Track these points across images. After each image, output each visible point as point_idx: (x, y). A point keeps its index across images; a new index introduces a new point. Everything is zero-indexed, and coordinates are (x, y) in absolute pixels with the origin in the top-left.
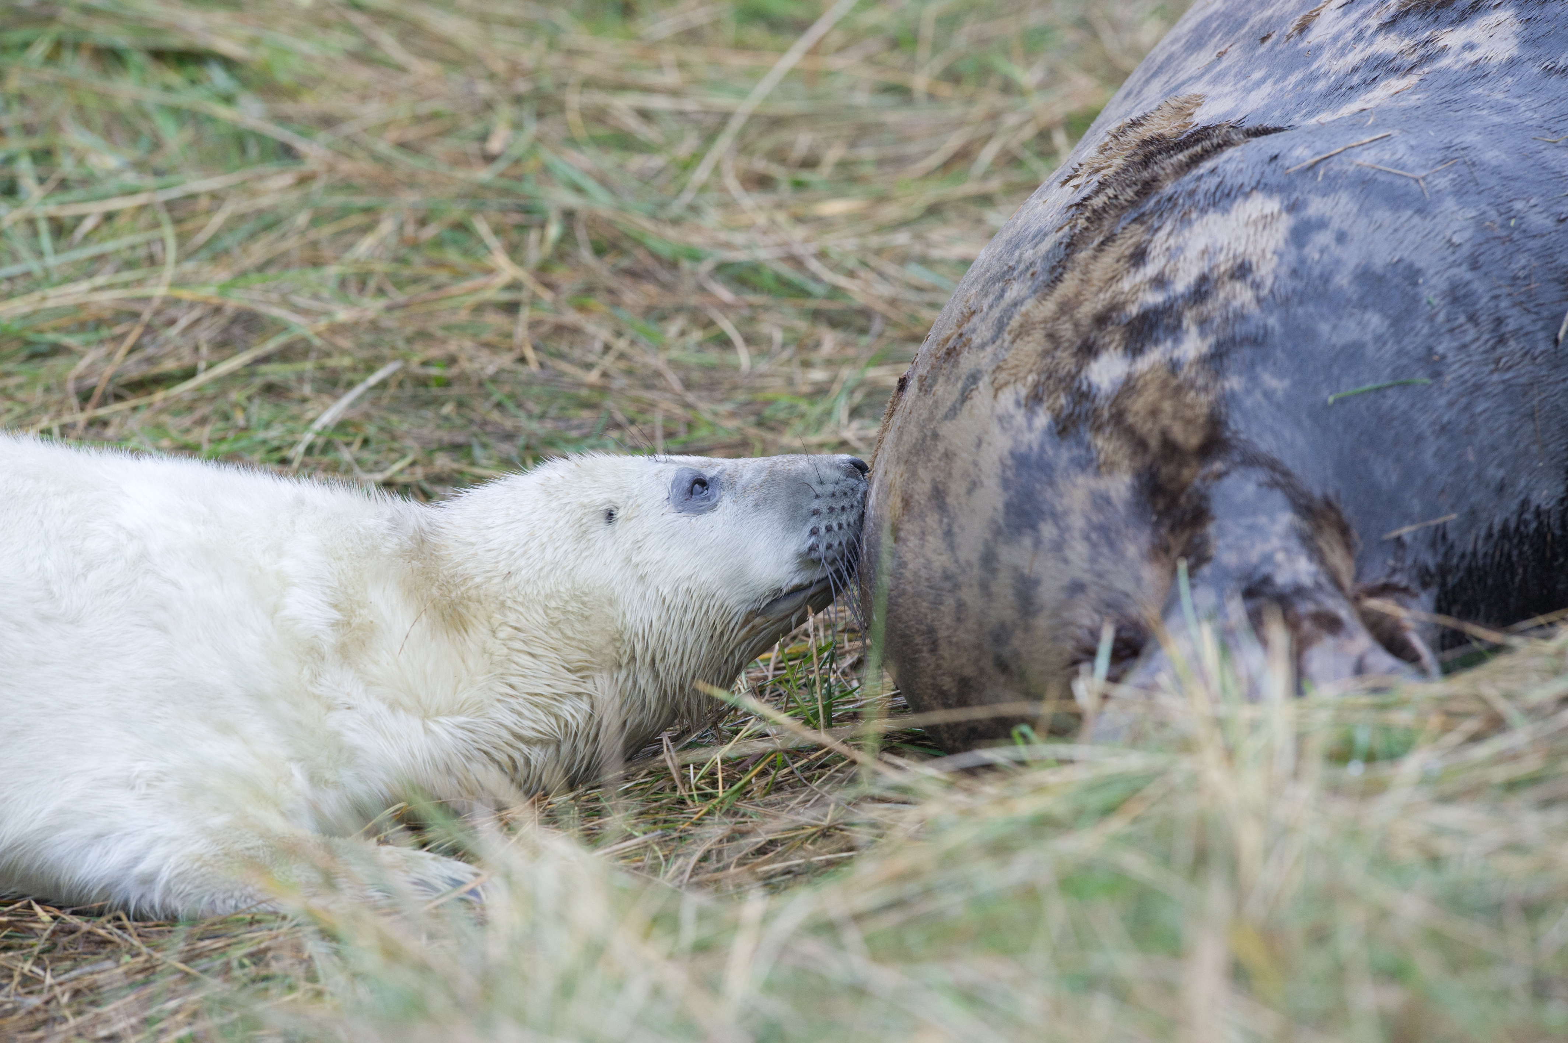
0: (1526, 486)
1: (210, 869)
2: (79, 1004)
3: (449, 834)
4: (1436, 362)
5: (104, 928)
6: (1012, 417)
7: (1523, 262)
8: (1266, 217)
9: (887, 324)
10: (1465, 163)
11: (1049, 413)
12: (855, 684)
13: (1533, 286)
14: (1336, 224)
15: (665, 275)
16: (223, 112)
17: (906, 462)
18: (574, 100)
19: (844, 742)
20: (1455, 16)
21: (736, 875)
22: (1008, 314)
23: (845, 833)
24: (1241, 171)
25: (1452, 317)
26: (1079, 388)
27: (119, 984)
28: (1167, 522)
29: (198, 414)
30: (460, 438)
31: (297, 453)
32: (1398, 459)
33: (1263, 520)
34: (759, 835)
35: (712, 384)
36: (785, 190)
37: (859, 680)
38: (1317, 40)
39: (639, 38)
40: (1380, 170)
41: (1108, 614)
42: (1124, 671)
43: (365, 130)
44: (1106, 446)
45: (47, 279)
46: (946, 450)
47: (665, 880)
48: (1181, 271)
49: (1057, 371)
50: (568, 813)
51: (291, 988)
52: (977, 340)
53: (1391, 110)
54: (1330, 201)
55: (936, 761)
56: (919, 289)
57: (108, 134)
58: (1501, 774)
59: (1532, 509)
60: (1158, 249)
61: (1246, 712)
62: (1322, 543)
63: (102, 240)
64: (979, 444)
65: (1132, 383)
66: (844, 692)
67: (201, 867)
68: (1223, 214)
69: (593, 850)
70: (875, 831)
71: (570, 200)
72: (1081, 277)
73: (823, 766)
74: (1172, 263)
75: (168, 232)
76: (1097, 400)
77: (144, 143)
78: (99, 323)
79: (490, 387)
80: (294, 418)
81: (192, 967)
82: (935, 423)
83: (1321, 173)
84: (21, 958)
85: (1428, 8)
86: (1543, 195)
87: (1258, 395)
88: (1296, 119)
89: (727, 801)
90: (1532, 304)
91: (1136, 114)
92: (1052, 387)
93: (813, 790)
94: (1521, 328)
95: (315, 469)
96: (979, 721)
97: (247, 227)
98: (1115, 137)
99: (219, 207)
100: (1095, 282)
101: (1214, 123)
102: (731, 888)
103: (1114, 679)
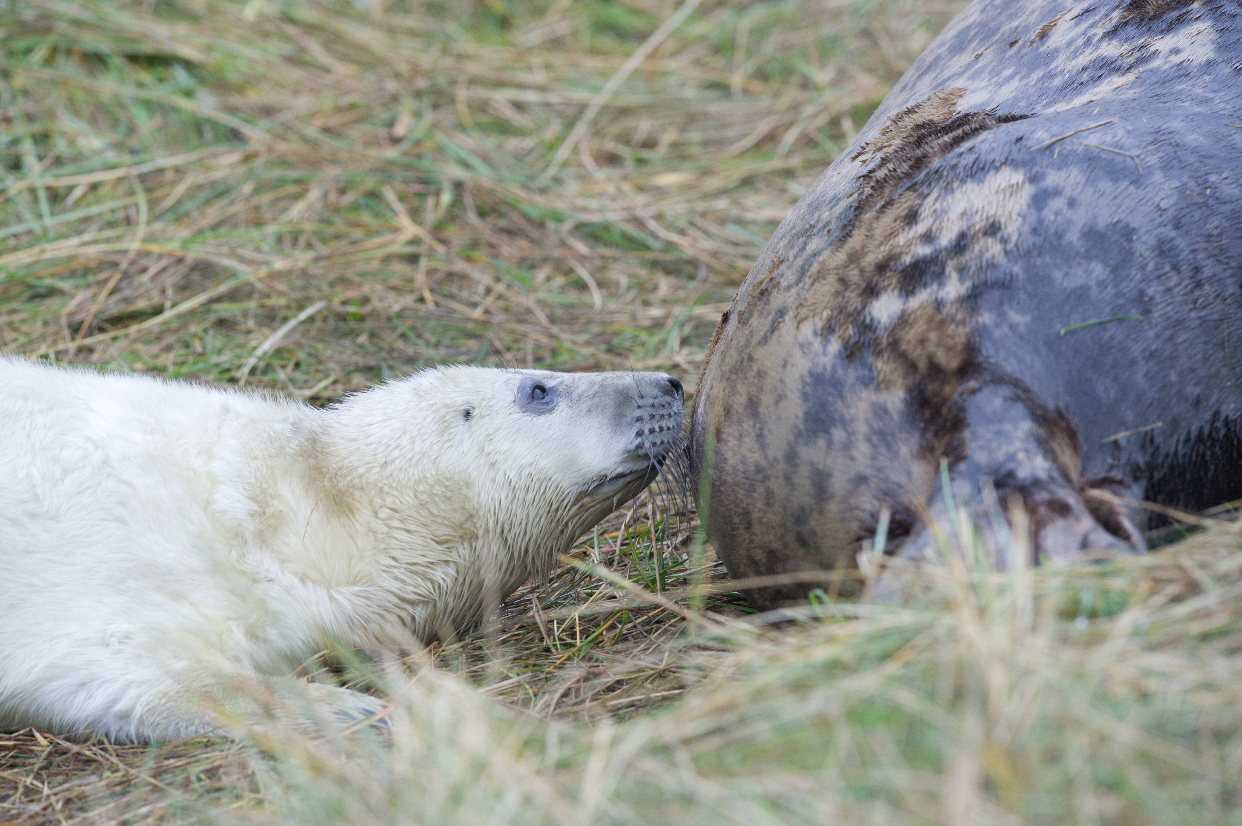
0: (1217, 401)
1: (174, 704)
2: (70, 810)
3: (364, 676)
4: (1146, 302)
5: (90, 750)
6: (810, 344)
7: (1216, 223)
8: (1013, 186)
9: (711, 272)
10: (1171, 144)
11: (840, 341)
12: (685, 556)
13: (1224, 242)
14: (1068, 192)
15: (534, 233)
16: (184, 103)
17: (728, 379)
18: (463, 94)
19: (676, 602)
20: (1164, 26)
21: (591, 708)
22: (808, 262)
23: (677, 675)
24: (993, 149)
25: (1160, 266)
26: (864, 322)
27: (102, 794)
28: (932, 428)
29: (164, 343)
30: (372, 362)
31: (243, 374)
32: (1115, 379)
33: (1007, 427)
34: (609, 676)
35: (572, 319)
36: (629, 165)
37: (688, 553)
38: (1054, 45)
39: (513, 46)
40: (1103, 150)
41: (885, 501)
42: (898, 547)
43: (297, 118)
44: (884, 367)
45: (45, 236)
46: (759, 369)
47: (535, 711)
48: (945, 230)
49: (846, 308)
50: (457, 659)
51: (238, 797)
52: (784, 283)
53: (1113, 101)
54: (1063, 174)
55: (749, 618)
56: (736, 244)
57: (93, 121)
58: (1196, 628)
59: (1222, 418)
60: (927, 211)
61: (995, 579)
62: (1054, 445)
63: (87, 206)
64: (785, 365)
65: (905, 318)
66: (676, 563)
67: (167, 702)
68: (978, 184)
69: (477, 688)
70: (701, 673)
71: (460, 173)
72: (866, 233)
73: (659, 622)
74: (938, 222)
75: (141, 199)
76: (878, 332)
77: (122, 128)
78: (87, 271)
79: (397, 321)
80: (241, 346)
81: (160, 781)
82: (750, 348)
83: (1057, 151)
84: (24, 773)
85: (1142, 20)
86: (1232, 170)
87: (1005, 328)
88: (1038, 108)
89: (583, 649)
90: (1224, 256)
91: (911, 104)
92: (842, 321)
93: (651, 641)
94: (1214, 276)
95: (257, 386)
96: (785, 586)
97: (204, 195)
98: (894, 121)
99: (181, 179)
100: (877, 237)
101: (974, 111)
102: (586, 718)
103: (890, 552)
